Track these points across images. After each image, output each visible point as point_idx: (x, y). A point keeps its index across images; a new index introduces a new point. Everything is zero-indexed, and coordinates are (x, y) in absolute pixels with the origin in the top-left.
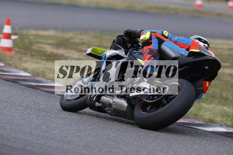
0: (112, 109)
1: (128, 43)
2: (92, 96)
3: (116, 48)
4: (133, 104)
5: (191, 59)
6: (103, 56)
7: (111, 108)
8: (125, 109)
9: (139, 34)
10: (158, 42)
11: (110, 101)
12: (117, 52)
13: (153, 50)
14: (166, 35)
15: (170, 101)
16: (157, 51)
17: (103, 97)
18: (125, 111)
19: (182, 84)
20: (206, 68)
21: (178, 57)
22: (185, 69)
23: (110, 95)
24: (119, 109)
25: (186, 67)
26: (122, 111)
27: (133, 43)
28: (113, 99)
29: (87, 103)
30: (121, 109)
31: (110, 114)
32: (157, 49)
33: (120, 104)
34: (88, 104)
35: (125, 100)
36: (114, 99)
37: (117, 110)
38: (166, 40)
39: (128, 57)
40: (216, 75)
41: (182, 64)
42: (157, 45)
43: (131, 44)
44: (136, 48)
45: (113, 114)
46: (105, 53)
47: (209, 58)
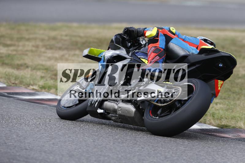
0: (117, 116)
1: (127, 42)
2: (93, 102)
3: (116, 48)
4: (142, 108)
5: (203, 57)
6: (101, 57)
7: (116, 114)
8: (133, 115)
9: (143, 32)
10: (165, 40)
11: (115, 107)
12: (117, 52)
13: (159, 48)
14: (174, 31)
15: (184, 104)
16: (164, 49)
17: (106, 103)
18: (133, 117)
19: (196, 85)
20: (221, 65)
21: (188, 55)
22: (196, 68)
23: (114, 100)
24: (126, 115)
25: (197, 66)
26: (130, 117)
27: (134, 42)
28: (117, 105)
29: (88, 109)
30: (128, 115)
31: (115, 121)
32: (164, 47)
33: (127, 109)
34: (88, 111)
35: (132, 104)
36: (119, 104)
37: (124, 116)
38: (174, 37)
39: (131, 58)
40: (232, 73)
41: (192, 62)
42: (165, 43)
43: (132, 43)
44: (137, 47)
45: (119, 121)
46: (104, 54)
47: (223, 54)
